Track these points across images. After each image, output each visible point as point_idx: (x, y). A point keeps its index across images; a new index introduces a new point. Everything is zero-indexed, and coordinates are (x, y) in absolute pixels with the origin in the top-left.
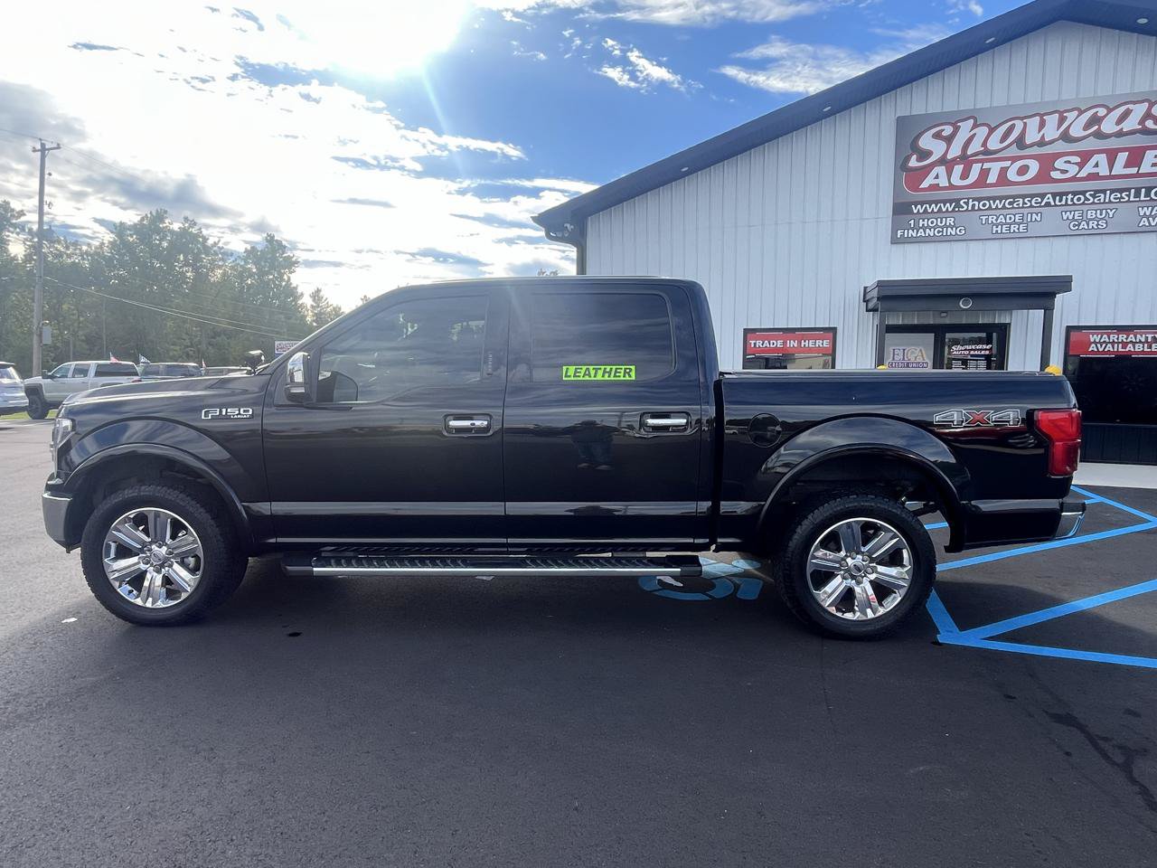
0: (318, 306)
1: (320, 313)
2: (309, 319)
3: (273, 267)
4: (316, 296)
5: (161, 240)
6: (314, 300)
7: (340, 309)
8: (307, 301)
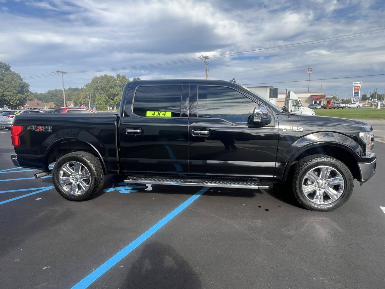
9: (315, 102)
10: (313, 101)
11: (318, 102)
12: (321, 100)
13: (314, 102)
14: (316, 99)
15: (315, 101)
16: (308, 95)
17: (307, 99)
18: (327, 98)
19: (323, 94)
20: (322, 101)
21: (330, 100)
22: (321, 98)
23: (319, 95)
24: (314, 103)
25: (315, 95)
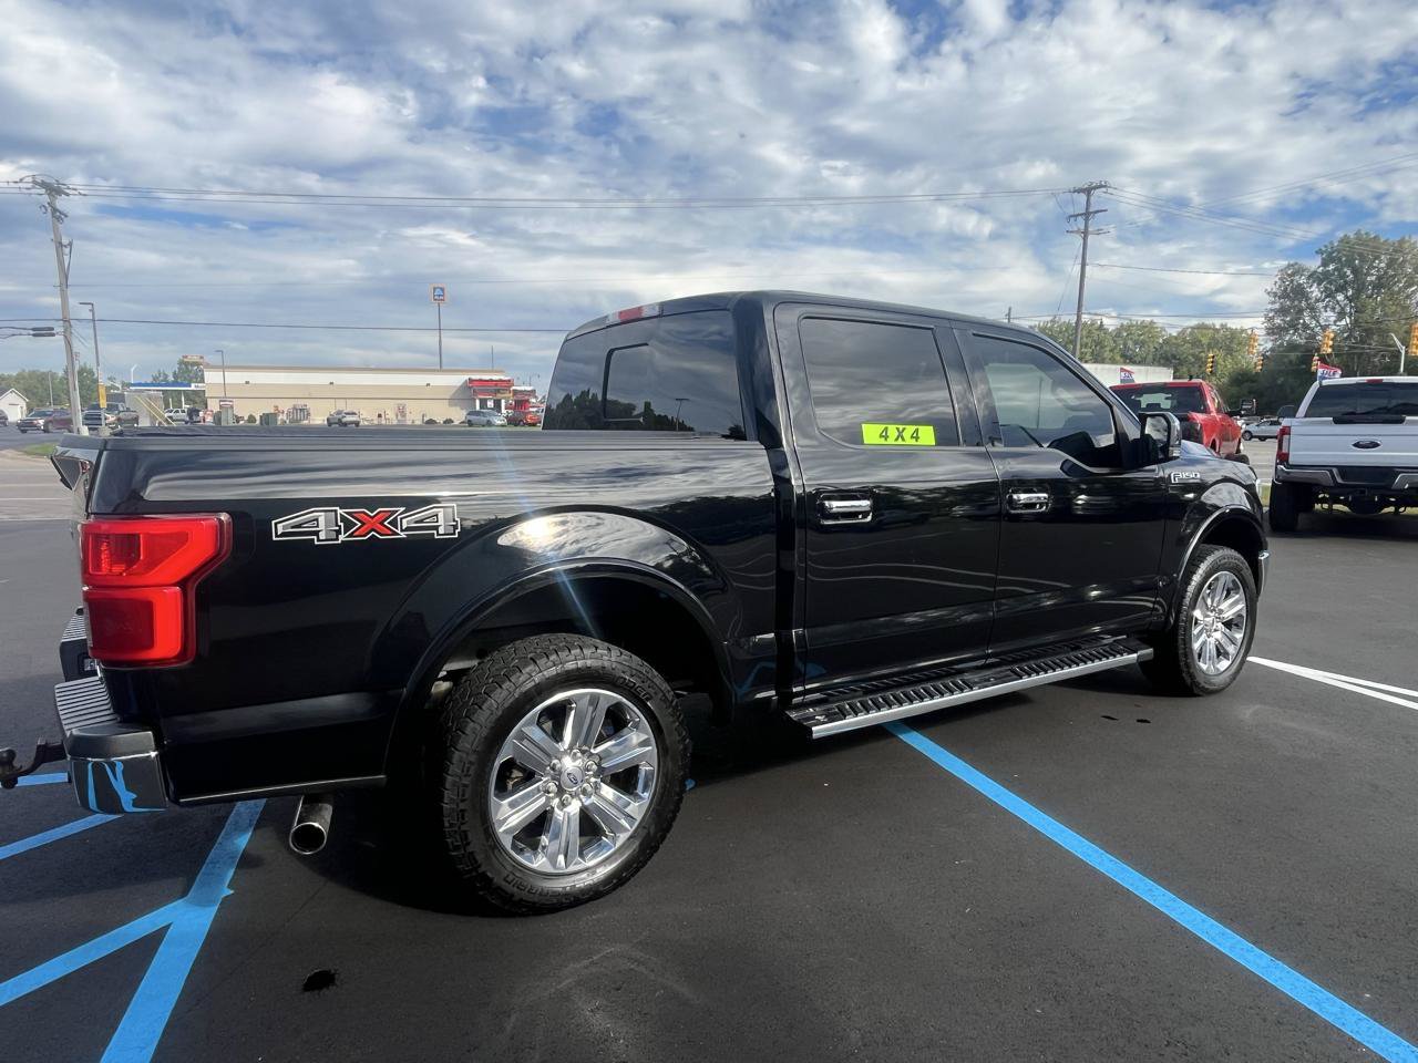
9: (483, 403)
10: (475, 400)
11: (490, 404)
12: (499, 396)
13: (478, 402)
14: (482, 392)
15: (481, 400)
16: (458, 380)
17: (454, 394)
18: (515, 392)
19: (503, 378)
20: (503, 401)
21: (527, 398)
22: (498, 391)
23: (492, 380)
24: (478, 408)
25: (481, 380)
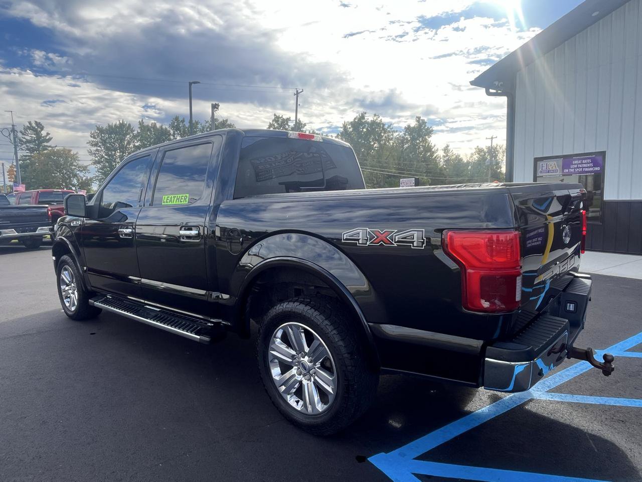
0: (447, 156)
1: (448, 160)
2: (442, 164)
3: (420, 136)
4: (446, 150)
5: (363, 128)
6: (445, 153)
7: (459, 156)
8: (441, 153)
